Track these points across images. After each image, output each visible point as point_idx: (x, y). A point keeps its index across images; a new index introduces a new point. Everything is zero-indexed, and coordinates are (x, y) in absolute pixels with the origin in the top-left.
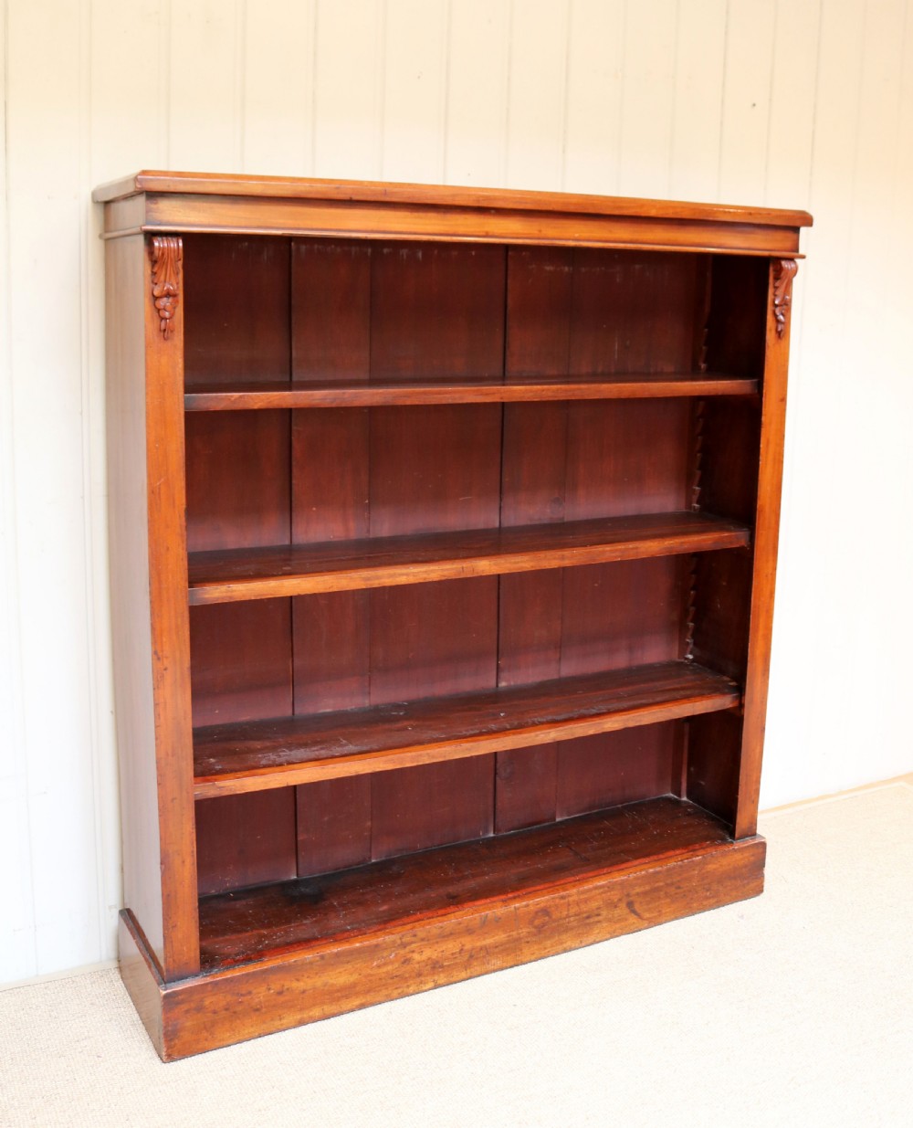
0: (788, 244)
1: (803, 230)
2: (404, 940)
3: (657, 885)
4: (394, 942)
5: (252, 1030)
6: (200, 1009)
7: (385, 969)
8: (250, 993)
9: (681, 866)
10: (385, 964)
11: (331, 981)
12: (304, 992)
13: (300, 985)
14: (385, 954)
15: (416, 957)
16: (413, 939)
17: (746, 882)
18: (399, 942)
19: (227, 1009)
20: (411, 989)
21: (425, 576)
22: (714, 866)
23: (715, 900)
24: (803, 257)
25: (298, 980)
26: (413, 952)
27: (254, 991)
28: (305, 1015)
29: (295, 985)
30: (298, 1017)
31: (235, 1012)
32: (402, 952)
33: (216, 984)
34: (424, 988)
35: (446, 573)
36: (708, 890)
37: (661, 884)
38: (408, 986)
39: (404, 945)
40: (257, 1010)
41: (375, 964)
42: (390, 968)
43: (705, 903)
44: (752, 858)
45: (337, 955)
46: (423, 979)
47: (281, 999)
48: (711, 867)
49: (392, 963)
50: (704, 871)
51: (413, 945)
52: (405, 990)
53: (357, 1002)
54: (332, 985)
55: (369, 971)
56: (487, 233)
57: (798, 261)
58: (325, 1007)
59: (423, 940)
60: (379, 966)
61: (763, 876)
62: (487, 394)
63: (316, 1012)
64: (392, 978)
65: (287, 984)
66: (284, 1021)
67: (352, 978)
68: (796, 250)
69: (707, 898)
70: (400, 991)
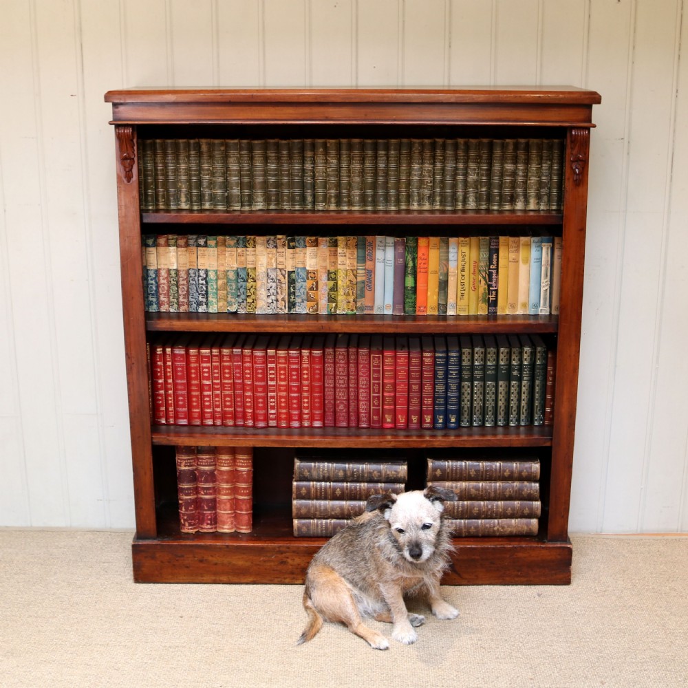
0: (581, 117)
1: (595, 107)
2: (281, 549)
3: (473, 557)
4: (274, 548)
5: (184, 578)
6: (153, 558)
7: (269, 564)
8: (183, 556)
9: (493, 548)
10: (269, 561)
11: (234, 562)
12: (216, 564)
13: (214, 560)
14: (268, 555)
15: (290, 561)
16: (287, 550)
17: (553, 572)
18: (277, 549)
19: (169, 562)
20: (287, 581)
21: (296, 329)
22: (525, 555)
23: (526, 579)
24: (594, 126)
25: (212, 556)
26: (288, 558)
27: (185, 556)
28: (218, 578)
29: (210, 558)
30: (213, 578)
31: (174, 565)
32: (280, 556)
33: (162, 546)
34: (296, 582)
35: (310, 328)
36: (518, 571)
37: (477, 557)
38: (285, 579)
39: (282, 553)
40: (187, 567)
41: (262, 559)
42: (272, 564)
43: (516, 579)
44: (559, 557)
45: (237, 547)
46: (295, 576)
47: (202, 565)
48: (520, 555)
49: (273, 561)
50: (515, 556)
51: (288, 554)
52: (283, 580)
53: (251, 579)
54: (234, 565)
55: (258, 563)
56: (327, 117)
57: (591, 129)
58: (230, 577)
59: (294, 552)
60: (265, 561)
61: (570, 572)
62: (338, 219)
63: (224, 578)
64: (274, 570)
65: (206, 558)
66: (205, 578)
67: (248, 564)
68: (590, 121)
69: (518, 576)
70: (279, 579)
